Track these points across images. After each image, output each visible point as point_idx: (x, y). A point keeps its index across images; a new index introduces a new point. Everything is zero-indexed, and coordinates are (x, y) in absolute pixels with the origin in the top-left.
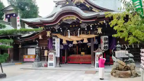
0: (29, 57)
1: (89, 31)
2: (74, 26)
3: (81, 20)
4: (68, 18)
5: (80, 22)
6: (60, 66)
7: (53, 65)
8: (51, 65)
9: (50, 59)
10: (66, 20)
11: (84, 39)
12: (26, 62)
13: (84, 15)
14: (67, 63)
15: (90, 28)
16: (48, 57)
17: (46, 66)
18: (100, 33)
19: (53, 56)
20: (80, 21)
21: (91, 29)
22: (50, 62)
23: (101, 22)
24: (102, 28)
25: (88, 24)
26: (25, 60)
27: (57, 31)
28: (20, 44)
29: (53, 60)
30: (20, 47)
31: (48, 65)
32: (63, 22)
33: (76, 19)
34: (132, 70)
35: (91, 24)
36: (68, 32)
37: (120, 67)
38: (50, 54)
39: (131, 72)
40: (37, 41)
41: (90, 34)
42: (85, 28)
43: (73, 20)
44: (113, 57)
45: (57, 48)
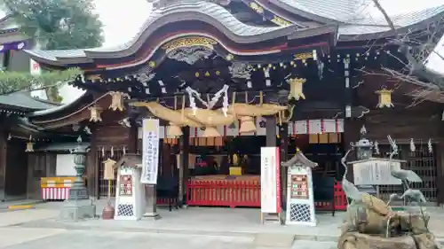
0: (59, 185)
1: (261, 92)
2: (207, 74)
3: (229, 50)
4: (183, 44)
5: (229, 58)
6: (157, 217)
7: (131, 213)
8: (126, 210)
9: (122, 192)
10: (179, 51)
11: (243, 119)
12: (49, 200)
13: (240, 31)
14: (185, 206)
15: (265, 80)
16: (114, 182)
17: (110, 215)
18: (297, 98)
19: (134, 179)
20: (228, 53)
21: (268, 83)
22: (121, 200)
23: (303, 58)
24: (305, 80)
25: (256, 66)
26: (46, 194)
27: (147, 91)
28: (28, 141)
29: (131, 195)
30: (30, 148)
31: (117, 210)
32: (167, 58)
33: (214, 45)
34: (416, 231)
35: (266, 66)
36: (187, 94)
37: (372, 219)
38: (122, 172)
39: (414, 239)
40: (87, 128)
41: (264, 102)
42: (245, 81)
43: (202, 49)
44: (345, 182)
45: (150, 152)
